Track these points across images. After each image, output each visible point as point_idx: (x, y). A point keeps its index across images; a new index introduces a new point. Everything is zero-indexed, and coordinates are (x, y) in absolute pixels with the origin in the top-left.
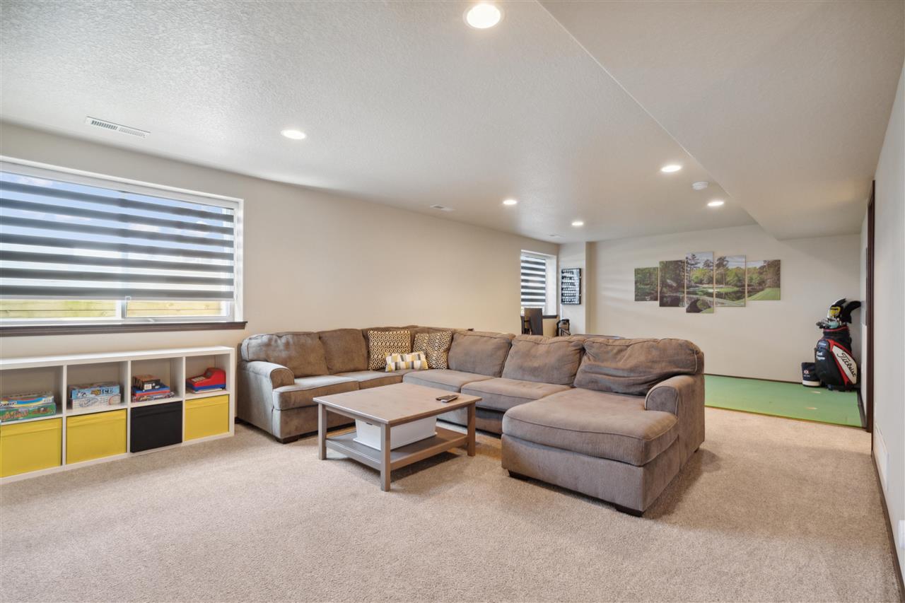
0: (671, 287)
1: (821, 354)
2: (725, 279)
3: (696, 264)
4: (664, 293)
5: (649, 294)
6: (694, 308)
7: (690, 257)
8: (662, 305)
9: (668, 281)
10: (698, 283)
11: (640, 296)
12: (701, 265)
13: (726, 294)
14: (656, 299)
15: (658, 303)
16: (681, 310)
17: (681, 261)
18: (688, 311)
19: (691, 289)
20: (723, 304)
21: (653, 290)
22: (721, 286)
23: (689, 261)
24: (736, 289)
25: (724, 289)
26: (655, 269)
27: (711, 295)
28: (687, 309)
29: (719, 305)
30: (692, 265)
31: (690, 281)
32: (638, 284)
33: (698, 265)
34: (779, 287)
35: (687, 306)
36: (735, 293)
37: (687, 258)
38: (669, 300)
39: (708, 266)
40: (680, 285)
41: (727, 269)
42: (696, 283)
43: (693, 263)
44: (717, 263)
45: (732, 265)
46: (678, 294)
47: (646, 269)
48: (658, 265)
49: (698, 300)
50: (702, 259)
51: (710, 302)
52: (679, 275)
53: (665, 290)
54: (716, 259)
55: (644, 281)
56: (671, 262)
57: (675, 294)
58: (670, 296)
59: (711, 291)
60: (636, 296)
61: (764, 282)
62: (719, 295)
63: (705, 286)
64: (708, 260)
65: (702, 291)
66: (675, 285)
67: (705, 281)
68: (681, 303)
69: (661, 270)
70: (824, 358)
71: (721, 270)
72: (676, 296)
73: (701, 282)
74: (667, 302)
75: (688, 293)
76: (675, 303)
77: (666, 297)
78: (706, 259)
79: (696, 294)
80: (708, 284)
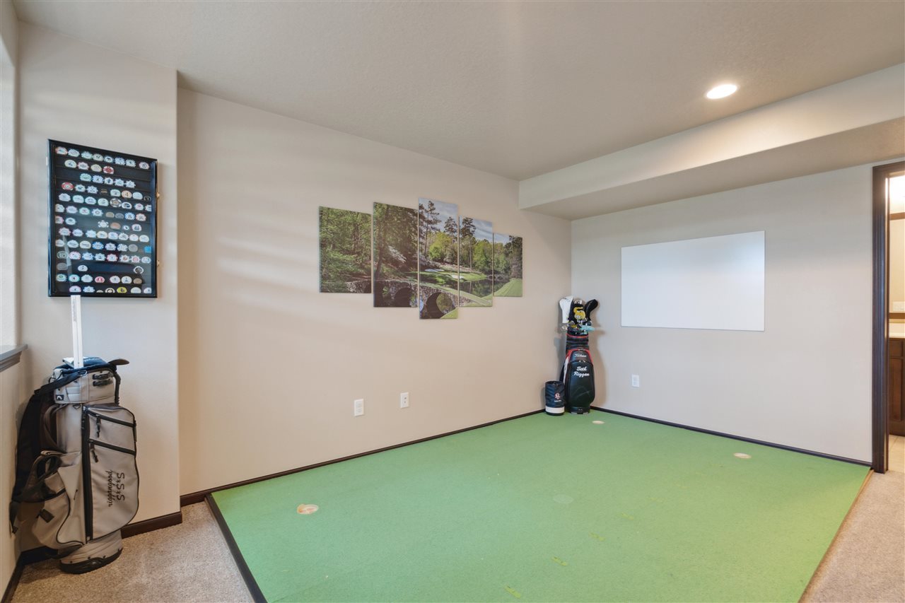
0: (395, 262)
1: (585, 369)
2: (472, 260)
3: (436, 221)
4: (384, 276)
5: (353, 276)
6: (433, 311)
7: (426, 207)
8: (379, 302)
9: (391, 249)
10: (439, 261)
11: (333, 280)
12: (441, 226)
13: (474, 283)
14: (367, 291)
15: (370, 297)
16: (413, 313)
17: (411, 211)
18: (424, 316)
19: (428, 272)
20: (470, 301)
21: (362, 267)
22: (467, 269)
23: (425, 215)
24: (484, 276)
25: (472, 276)
26: (365, 217)
27: (452, 284)
28: (421, 312)
29: (465, 304)
30: (429, 222)
31: (426, 255)
32: (329, 249)
33: (438, 226)
34: (521, 278)
35: (421, 304)
36: (482, 282)
37: (421, 207)
38: (392, 290)
39: (452, 231)
40: (411, 262)
41: (474, 242)
42: (435, 260)
43: (430, 219)
44: (462, 226)
45: (479, 236)
46: (408, 280)
47: (347, 213)
48: (369, 210)
49: (437, 294)
50: (444, 214)
51: (454, 297)
52: (409, 239)
53: (385, 269)
54: (461, 220)
55: (342, 242)
56: (395, 209)
57: (402, 281)
58: (394, 283)
59: (455, 277)
60: (324, 278)
61: (509, 268)
62: (465, 286)
63: (448, 267)
64: (451, 219)
65: (443, 277)
66: (402, 259)
67: (446, 259)
68: (413, 299)
69: (378, 223)
70: (588, 375)
71: (466, 242)
72: (405, 283)
73: (441, 260)
74: (389, 297)
75: (424, 279)
76: (403, 299)
77: (387, 284)
78: (448, 215)
79: (435, 282)
80: (452, 263)
